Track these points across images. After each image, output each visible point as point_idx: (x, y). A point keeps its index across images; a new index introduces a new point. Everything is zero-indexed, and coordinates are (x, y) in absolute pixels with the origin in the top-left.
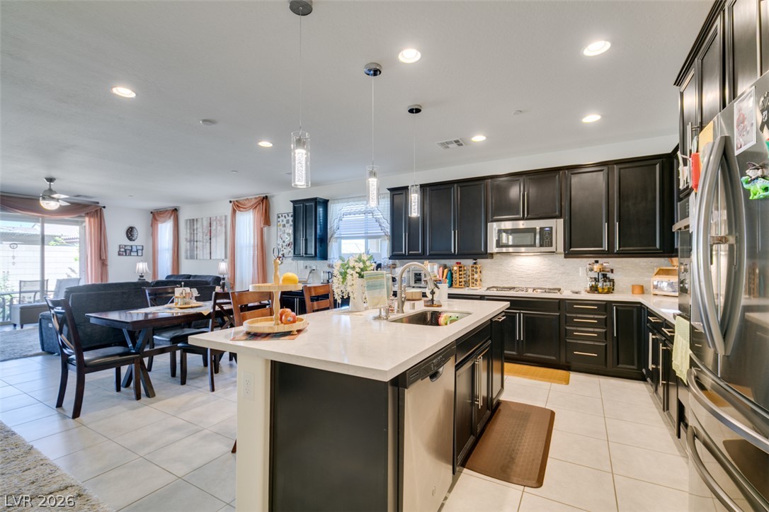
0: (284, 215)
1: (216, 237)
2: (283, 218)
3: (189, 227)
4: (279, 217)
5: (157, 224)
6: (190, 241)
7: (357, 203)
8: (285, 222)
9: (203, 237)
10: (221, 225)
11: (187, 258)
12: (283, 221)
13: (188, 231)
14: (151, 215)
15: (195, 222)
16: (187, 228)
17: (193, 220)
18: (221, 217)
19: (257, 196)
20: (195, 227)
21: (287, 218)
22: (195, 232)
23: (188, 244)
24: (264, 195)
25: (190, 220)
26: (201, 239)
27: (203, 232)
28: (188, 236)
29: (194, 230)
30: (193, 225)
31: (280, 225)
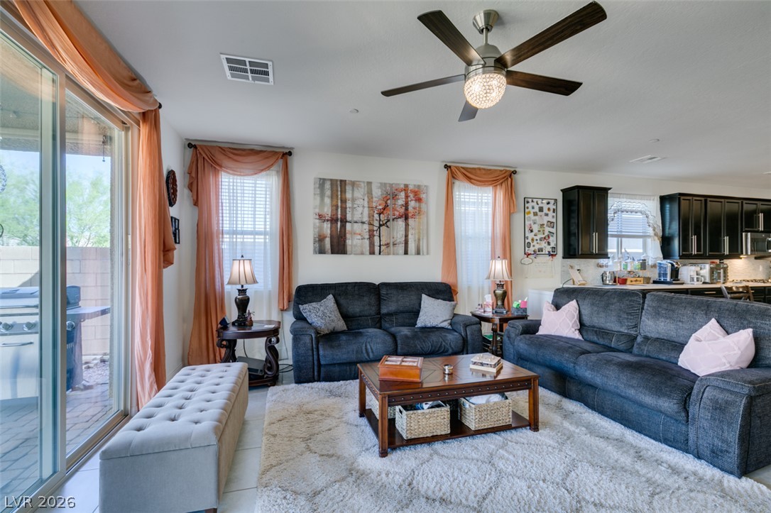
0: (535, 200)
1: (406, 218)
2: (535, 204)
3: (328, 193)
4: (528, 202)
5: (216, 172)
6: (333, 220)
7: (629, 200)
8: (537, 209)
9: (371, 216)
10: (419, 200)
11: (322, 251)
12: (533, 208)
13: (328, 201)
14: (190, 152)
15: (348, 188)
16: (322, 195)
17: (343, 182)
18: (419, 186)
19: (502, 169)
20: (349, 195)
21: (541, 205)
22: (349, 204)
23: (327, 226)
24: (512, 170)
25: (331, 180)
26: (366, 219)
27: (370, 208)
28: (327, 211)
29: (344, 201)
30: (343, 191)
31: (529, 213)
